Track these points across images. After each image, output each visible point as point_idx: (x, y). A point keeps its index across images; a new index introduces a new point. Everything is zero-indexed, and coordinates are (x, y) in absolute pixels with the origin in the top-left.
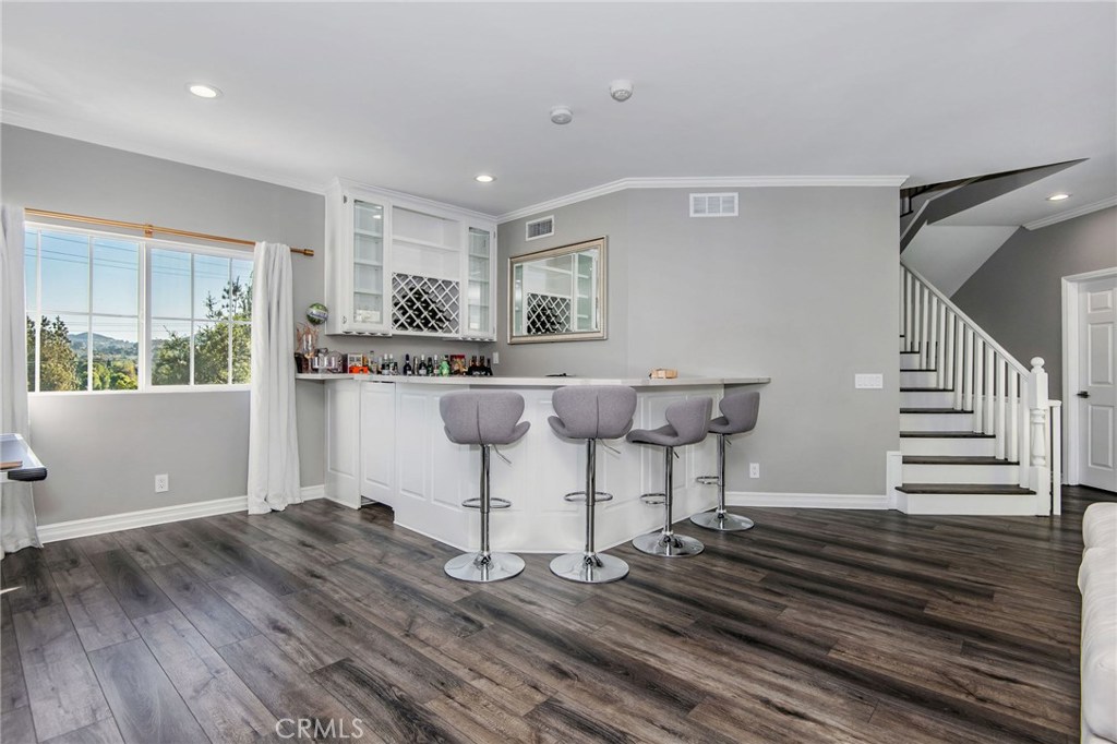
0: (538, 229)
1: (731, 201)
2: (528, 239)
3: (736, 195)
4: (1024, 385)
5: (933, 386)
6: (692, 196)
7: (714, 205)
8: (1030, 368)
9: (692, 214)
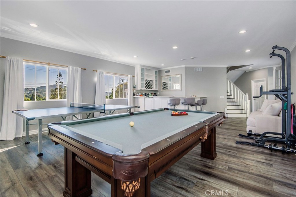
0: (166, 72)
1: (201, 69)
2: (165, 73)
3: (202, 68)
4: (245, 98)
5: (231, 98)
6: (195, 68)
7: (198, 69)
8: (246, 95)
9: (195, 71)
